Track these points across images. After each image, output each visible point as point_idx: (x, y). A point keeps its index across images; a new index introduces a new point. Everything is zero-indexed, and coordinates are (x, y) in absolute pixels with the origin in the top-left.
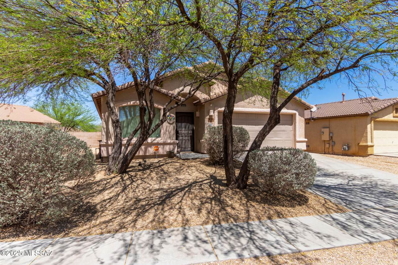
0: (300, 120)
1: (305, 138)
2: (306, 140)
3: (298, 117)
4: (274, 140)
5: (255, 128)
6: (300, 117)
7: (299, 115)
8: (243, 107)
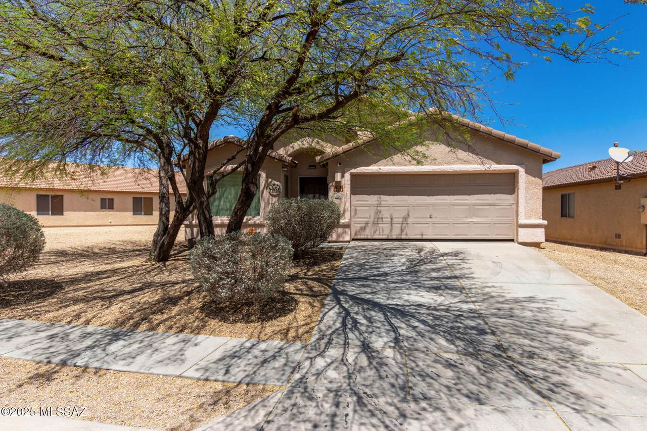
0: (528, 183)
1: (543, 219)
2: (545, 222)
3: (523, 177)
4: (469, 223)
5: (426, 200)
6: (530, 177)
7: (526, 172)
8: (399, 164)
